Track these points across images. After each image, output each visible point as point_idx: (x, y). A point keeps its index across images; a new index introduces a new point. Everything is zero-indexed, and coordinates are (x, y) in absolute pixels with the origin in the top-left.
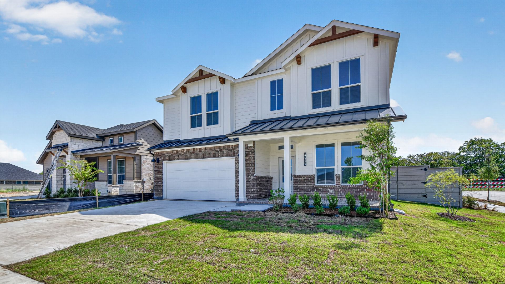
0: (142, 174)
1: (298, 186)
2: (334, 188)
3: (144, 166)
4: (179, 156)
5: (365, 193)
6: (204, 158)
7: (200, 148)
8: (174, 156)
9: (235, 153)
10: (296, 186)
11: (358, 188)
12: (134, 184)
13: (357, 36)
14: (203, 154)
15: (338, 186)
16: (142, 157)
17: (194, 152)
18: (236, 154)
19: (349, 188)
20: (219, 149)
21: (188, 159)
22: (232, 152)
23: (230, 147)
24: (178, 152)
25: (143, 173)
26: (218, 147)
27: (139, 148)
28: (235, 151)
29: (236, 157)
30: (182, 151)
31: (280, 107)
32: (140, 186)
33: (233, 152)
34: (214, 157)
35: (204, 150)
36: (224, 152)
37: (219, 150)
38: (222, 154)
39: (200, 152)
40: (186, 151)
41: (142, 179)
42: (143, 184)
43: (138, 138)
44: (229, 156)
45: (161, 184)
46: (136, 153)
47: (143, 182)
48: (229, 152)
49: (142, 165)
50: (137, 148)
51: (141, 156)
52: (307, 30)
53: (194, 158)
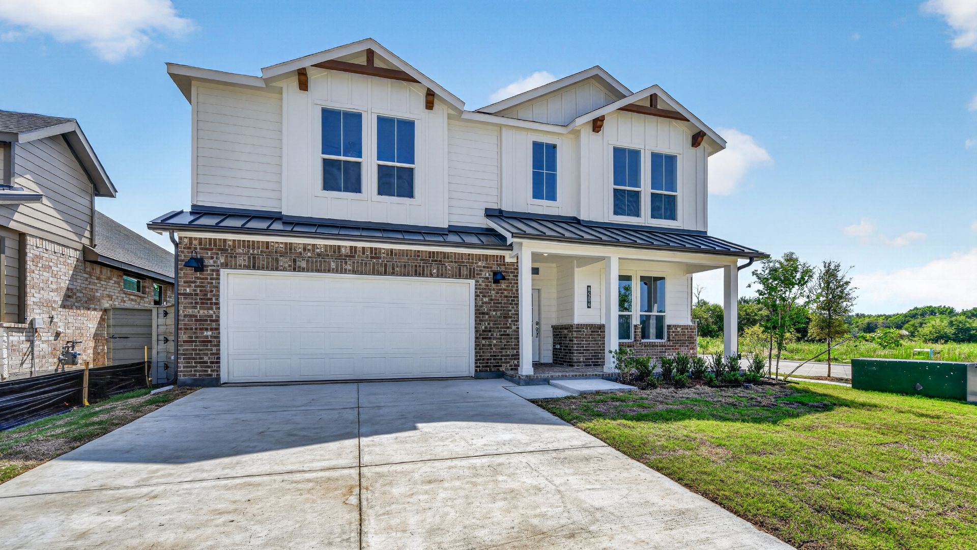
0: (30, 300)
1: (581, 344)
2: (634, 346)
3: (33, 272)
4: (295, 261)
5: (671, 353)
6: (385, 274)
7: (376, 249)
8: (277, 260)
9: (474, 272)
10: (578, 344)
11: (663, 346)
12: (5, 338)
13: (674, 122)
14: (386, 265)
15: (640, 344)
16: (30, 241)
17: (354, 257)
18: (477, 274)
19: (653, 346)
20: (433, 257)
21: (329, 271)
22: (467, 268)
23: (462, 259)
24: (291, 249)
25: (33, 299)
26: (430, 253)
27: (21, 209)
28: (474, 269)
29: (477, 281)
30: (310, 247)
31: (552, 196)
32: (24, 346)
33: (470, 269)
34: (417, 274)
35: (388, 255)
36: (446, 267)
37: (432, 261)
38: (442, 270)
39: (372, 258)
40: (326, 251)
41: (29, 319)
42: (31, 338)
43: (17, 169)
44: (459, 276)
45: (215, 337)
46: (12, 225)
47: (32, 330)
48: (460, 269)
49: (28, 270)
50: (13, 208)
51: (22, 236)
52: (597, 77)
53: (354, 272)
